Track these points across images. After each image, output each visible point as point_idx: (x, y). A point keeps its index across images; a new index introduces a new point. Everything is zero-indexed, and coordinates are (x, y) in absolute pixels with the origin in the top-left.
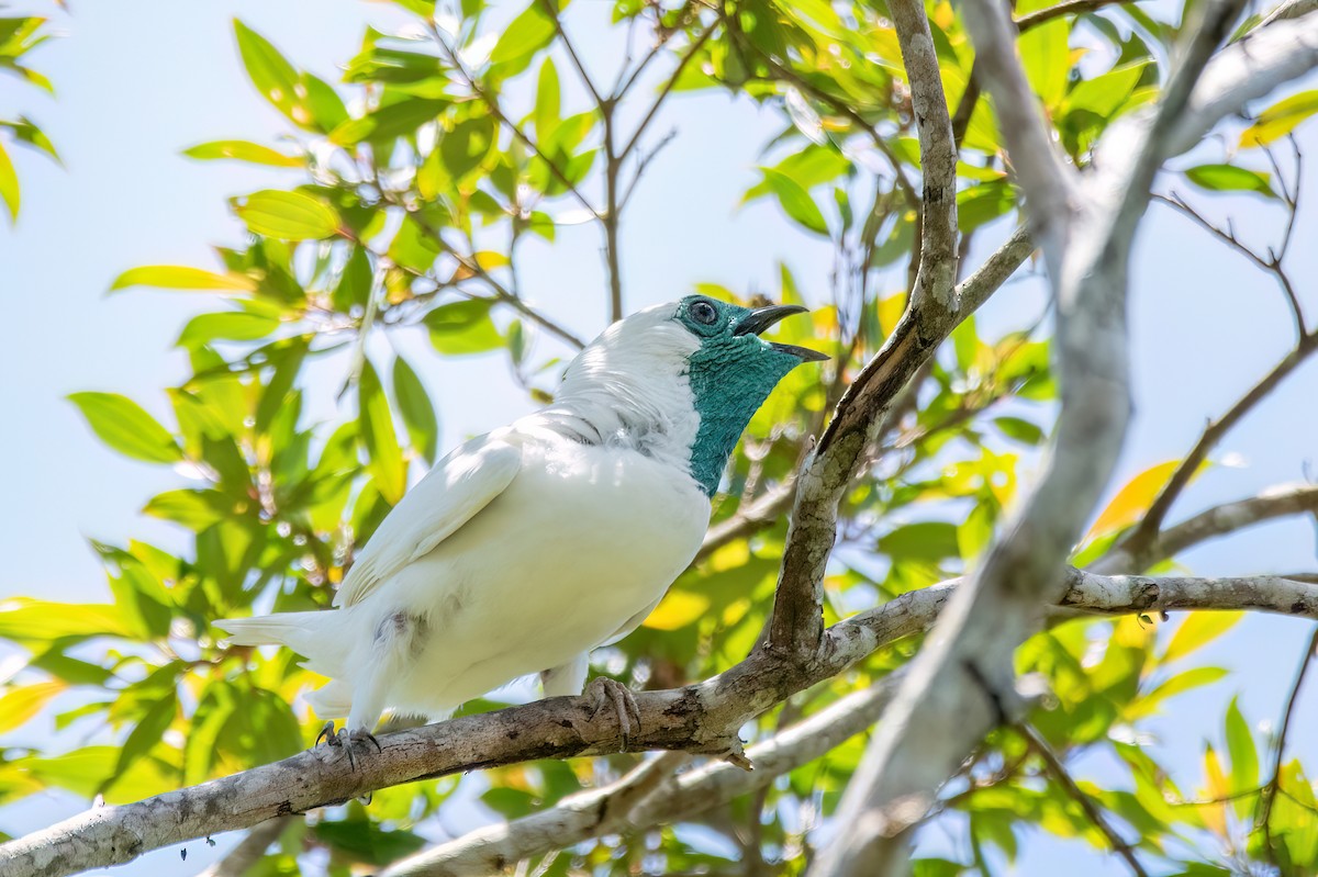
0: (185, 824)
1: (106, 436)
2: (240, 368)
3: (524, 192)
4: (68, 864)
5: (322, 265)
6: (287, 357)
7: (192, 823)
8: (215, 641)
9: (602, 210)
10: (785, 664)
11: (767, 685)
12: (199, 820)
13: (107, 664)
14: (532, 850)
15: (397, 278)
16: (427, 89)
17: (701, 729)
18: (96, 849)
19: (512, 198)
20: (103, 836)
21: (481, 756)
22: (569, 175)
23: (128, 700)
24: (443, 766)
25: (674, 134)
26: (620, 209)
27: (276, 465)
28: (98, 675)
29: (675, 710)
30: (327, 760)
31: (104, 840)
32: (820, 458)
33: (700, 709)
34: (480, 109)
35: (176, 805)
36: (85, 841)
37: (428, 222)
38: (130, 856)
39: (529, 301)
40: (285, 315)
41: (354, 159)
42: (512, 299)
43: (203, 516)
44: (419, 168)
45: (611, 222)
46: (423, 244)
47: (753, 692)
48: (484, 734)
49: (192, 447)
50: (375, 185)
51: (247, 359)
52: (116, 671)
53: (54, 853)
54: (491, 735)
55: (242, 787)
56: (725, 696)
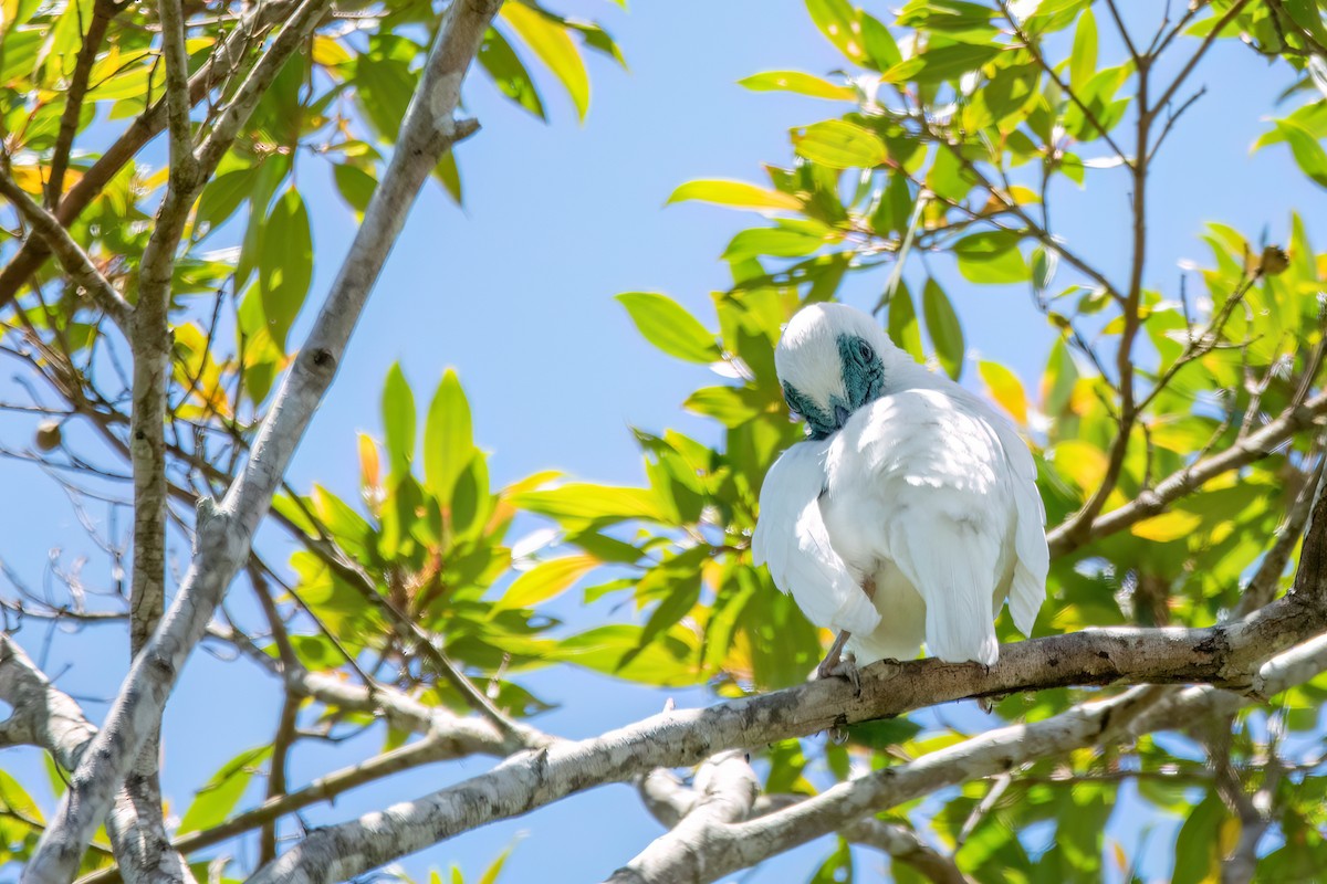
0: (749, 731)
1: (652, 335)
2: (781, 279)
3: (1057, 133)
4: (641, 764)
5: (863, 190)
6: (827, 274)
7: (755, 730)
8: (742, 528)
9: (1132, 158)
10: (1308, 611)
11: (1290, 629)
12: (762, 728)
13: (638, 541)
14: (1037, 754)
15: (934, 207)
16: (975, 37)
17: (1226, 666)
18: (667, 750)
19: (1047, 139)
20: (674, 739)
21: (1023, 680)
22: (1102, 121)
23: (657, 578)
24: (988, 686)
25: (1203, 91)
26: (1149, 159)
29: (1204, 647)
30: (882, 677)
31: (675, 742)
33: (1228, 650)
34: (1025, 58)
35: (742, 713)
36: (658, 742)
37: (965, 157)
38: (697, 758)
39: (1056, 238)
40: (830, 235)
41: (902, 95)
42: (1041, 235)
43: (739, 413)
44: (961, 106)
45: (1139, 171)
46: (962, 176)
47: (1276, 635)
48: (1027, 660)
49: (731, 345)
50: (921, 119)
51: (790, 272)
52: (650, 550)
53: (628, 752)
54: (1033, 661)
55: (802, 698)
56: (1250, 636)
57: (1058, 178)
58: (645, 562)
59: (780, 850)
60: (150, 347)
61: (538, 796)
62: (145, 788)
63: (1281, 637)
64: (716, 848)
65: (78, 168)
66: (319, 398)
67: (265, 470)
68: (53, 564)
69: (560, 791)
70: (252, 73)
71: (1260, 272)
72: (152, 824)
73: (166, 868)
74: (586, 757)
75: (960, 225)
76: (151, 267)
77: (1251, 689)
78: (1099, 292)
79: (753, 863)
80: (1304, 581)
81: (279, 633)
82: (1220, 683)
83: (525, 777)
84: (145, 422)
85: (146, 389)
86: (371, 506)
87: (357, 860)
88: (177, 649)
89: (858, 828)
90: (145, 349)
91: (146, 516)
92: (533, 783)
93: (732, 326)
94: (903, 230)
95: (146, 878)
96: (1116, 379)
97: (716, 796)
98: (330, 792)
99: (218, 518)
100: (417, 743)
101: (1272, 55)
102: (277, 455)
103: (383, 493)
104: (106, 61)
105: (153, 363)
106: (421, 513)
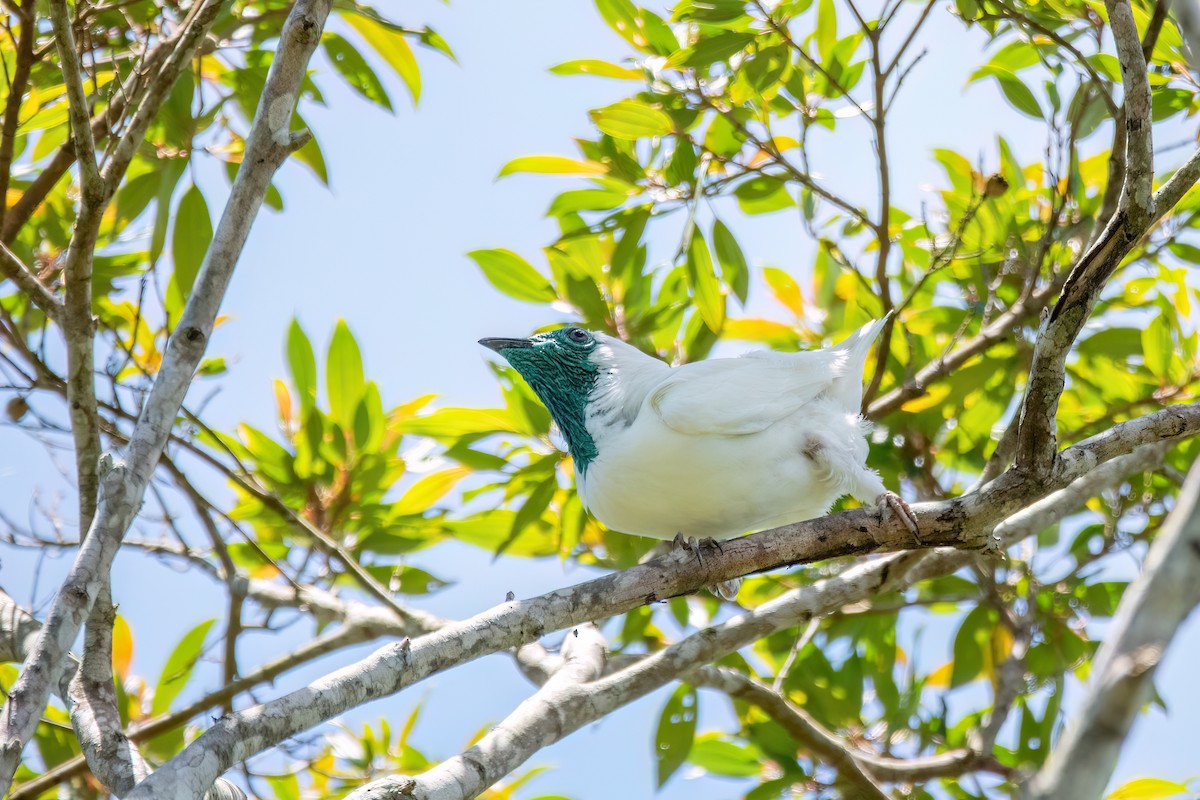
0: (576, 612)
1: (498, 283)
2: (597, 230)
3: (811, 98)
4: (488, 645)
6: (634, 222)
7: (581, 611)
9: (871, 112)
10: (1029, 482)
11: (1015, 496)
12: (586, 610)
13: (502, 453)
14: (832, 605)
15: (715, 165)
16: (737, 26)
17: (965, 531)
18: (509, 633)
19: (803, 101)
20: (514, 623)
21: (799, 555)
22: (842, 81)
23: (519, 481)
24: (770, 563)
25: (925, 52)
26: (886, 111)
27: (628, 301)
28: (496, 463)
29: (945, 517)
30: (682, 561)
31: (514, 626)
32: (1052, 325)
33: (964, 516)
34: (775, 40)
35: (568, 598)
36: (500, 627)
37: (737, 119)
38: (534, 638)
39: (817, 181)
40: (631, 191)
41: (683, 75)
42: (805, 180)
44: (730, 79)
45: (879, 123)
46: (736, 137)
47: (1004, 503)
48: (801, 538)
49: (560, 287)
50: (698, 92)
51: (603, 224)
52: (509, 459)
53: (477, 637)
54: (806, 539)
55: (618, 582)
56: (983, 505)
57: (815, 130)
58: (510, 469)
59: (627, 701)
60: (78, 333)
61: (404, 678)
62: (102, 692)
63: (1008, 504)
64: (574, 704)
65: (18, 184)
67: (153, 429)
68: (36, 502)
69: (422, 673)
70: (142, 104)
71: (985, 196)
72: (109, 720)
73: (120, 755)
74: (442, 643)
75: (736, 176)
76: (73, 269)
77: (985, 549)
78: (856, 221)
79: (604, 713)
80: (1024, 456)
81: (220, 548)
82: (961, 545)
83: (392, 664)
84: (81, 396)
85: (78, 369)
86: (288, 435)
87: (258, 740)
89: (697, 674)
90: (75, 335)
91: (86, 471)
92: (399, 668)
93: (562, 273)
94: (693, 181)
95: (107, 765)
96: (876, 288)
97: (573, 661)
98: (269, 675)
99: (116, 470)
100: (335, 631)
101: (970, 22)
102: (162, 417)
103: (296, 425)
104: (30, 99)
105: (82, 346)
106: (328, 438)
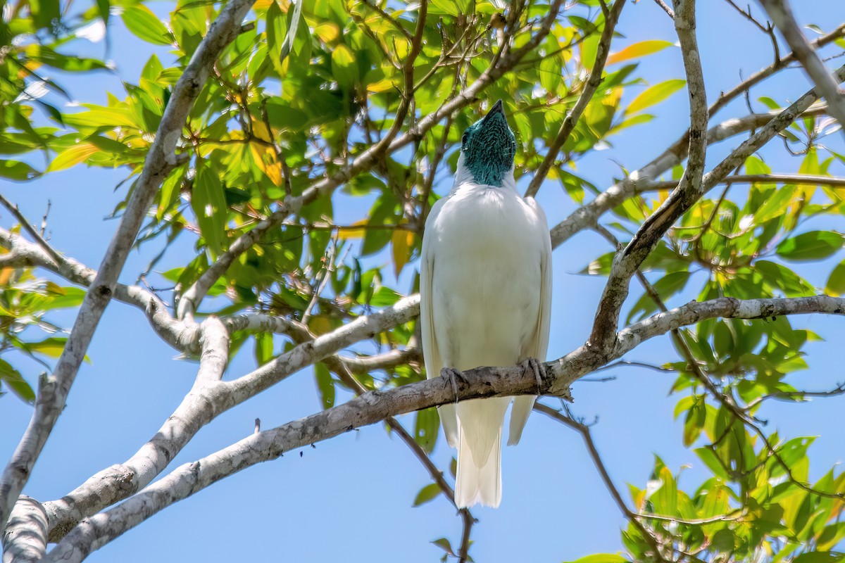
0: (303, 439)
4: (248, 463)
7: (306, 438)
10: (598, 356)
11: (588, 365)
12: (309, 437)
17: (553, 386)
18: (261, 455)
20: (265, 448)
21: (445, 399)
24: (427, 405)
32: (626, 257)
33: (554, 378)
35: (299, 430)
36: (256, 451)
47: (580, 368)
55: (330, 418)
56: (566, 370)
59: (254, 394)
63: (583, 369)
64: (222, 399)
66: (103, 312)
67: (75, 356)
69: (206, 483)
77: (563, 396)
80: (596, 339)
83: (189, 480)
87: (105, 538)
88: (30, 460)
92: (192, 483)
99: (51, 384)
